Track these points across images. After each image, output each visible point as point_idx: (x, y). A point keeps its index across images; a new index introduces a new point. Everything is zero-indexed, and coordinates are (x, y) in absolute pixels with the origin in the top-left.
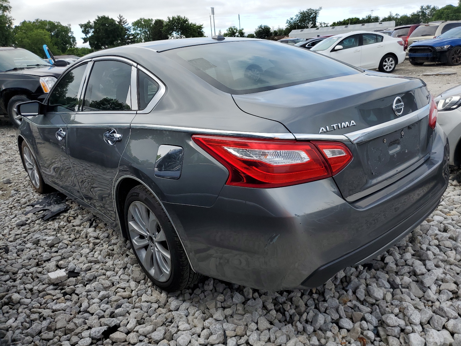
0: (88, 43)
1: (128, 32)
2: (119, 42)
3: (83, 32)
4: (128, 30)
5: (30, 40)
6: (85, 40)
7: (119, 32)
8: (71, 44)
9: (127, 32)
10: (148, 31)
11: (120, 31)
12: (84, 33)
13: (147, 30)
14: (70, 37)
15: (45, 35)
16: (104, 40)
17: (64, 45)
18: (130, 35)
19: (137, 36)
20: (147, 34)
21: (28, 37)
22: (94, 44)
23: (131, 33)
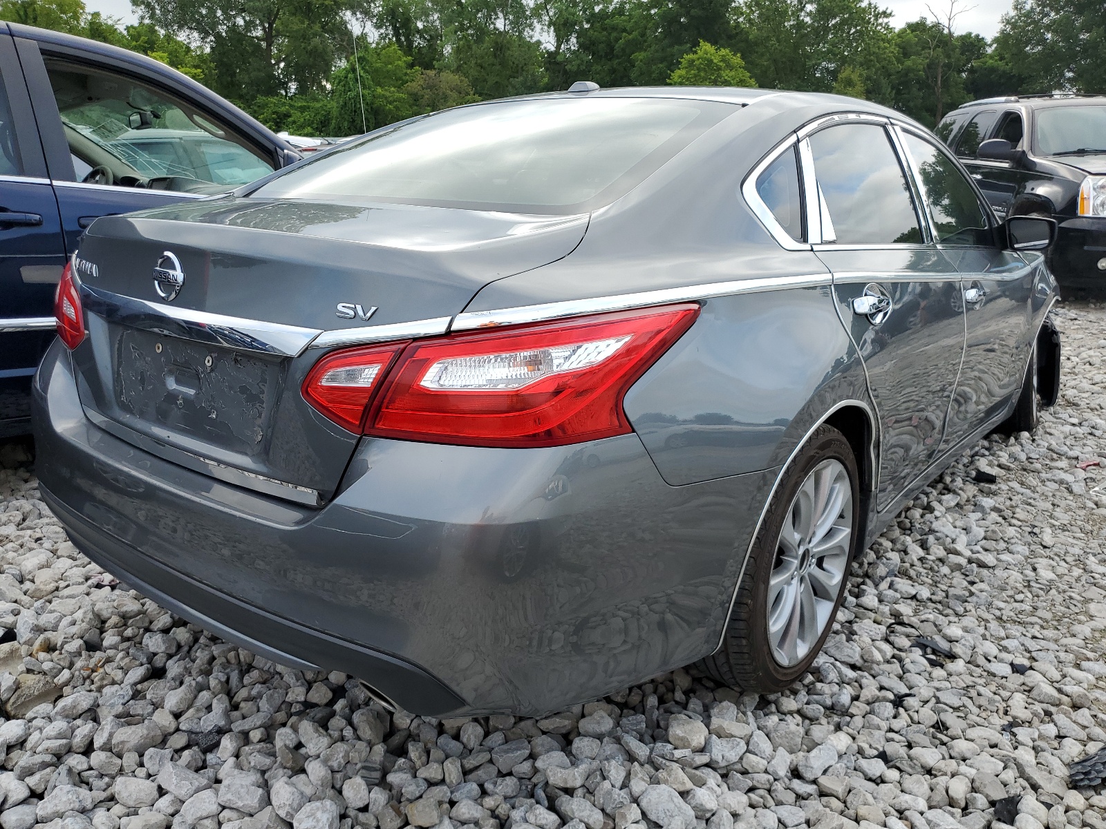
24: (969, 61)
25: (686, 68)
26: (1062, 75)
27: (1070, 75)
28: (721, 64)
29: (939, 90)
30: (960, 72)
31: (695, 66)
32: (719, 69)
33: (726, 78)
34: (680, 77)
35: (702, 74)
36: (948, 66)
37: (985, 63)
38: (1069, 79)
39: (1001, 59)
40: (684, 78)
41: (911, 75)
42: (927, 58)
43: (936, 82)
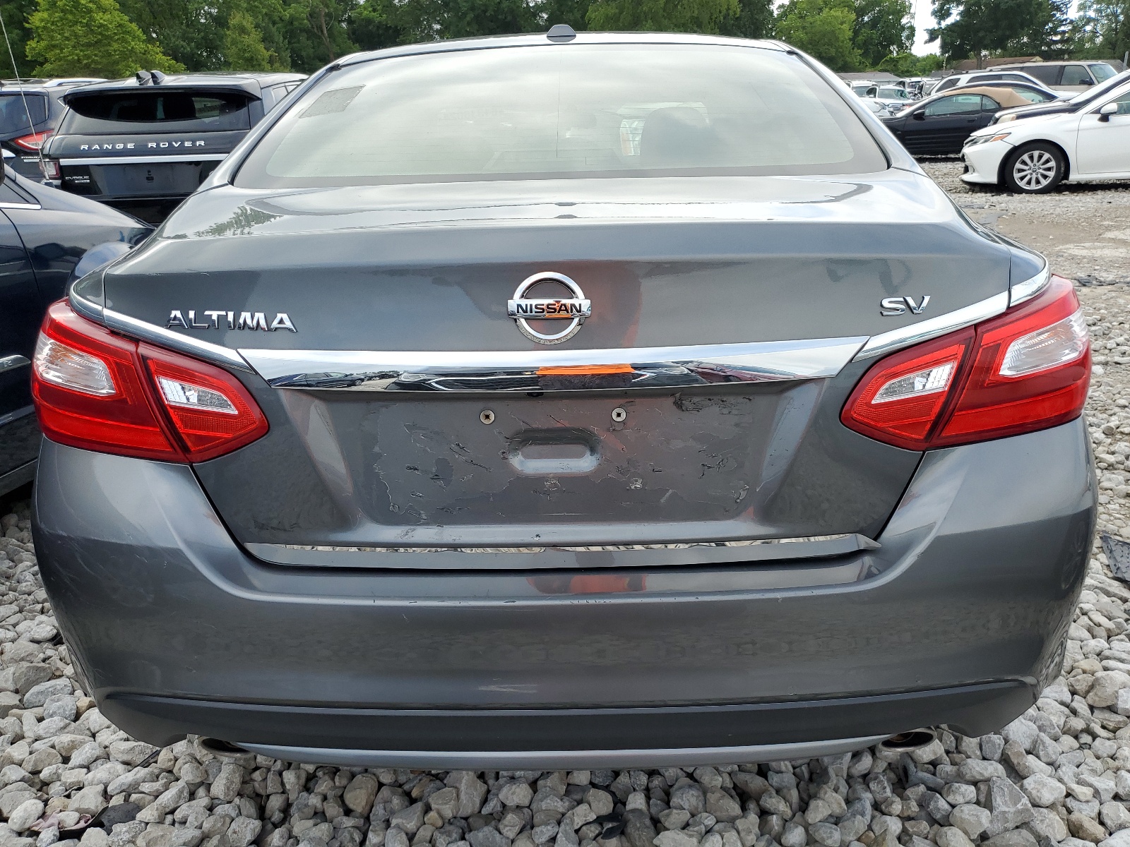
0: (938, 42)
1: (1058, 15)
2: (1025, 40)
3: (934, 13)
4: (1058, 9)
5: (806, 33)
6: (933, 35)
7: (1029, 13)
8: (901, 46)
9: (1054, 15)
10: (1122, 13)
11: (1032, 9)
12: (936, 16)
13: (1119, 11)
14: (903, 28)
15: (842, 24)
16: (981, 34)
17: (883, 46)
18: (1061, 22)
19: (1084, 26)
20: (1117, 22)
21: (804, 28)
22: (952, 43)
23: (1065, 17)
24: (345, 12)
25: (47, 10)
26: (431, 27)
27: (437, 27)
28: (91, 5)
29: (326, 40)
30: (340, 22)
31: (59, 7)
32: (90, 11)
33: (101, 21)
34: (42, 20)
35: (70, 17)
36: (329, 15)
37: (361, 14)
38: (438, 32)
39: (374, 10)
40: (48, 22)
41: (296, 23)
42: (307, 7)
43: (322, 31)
